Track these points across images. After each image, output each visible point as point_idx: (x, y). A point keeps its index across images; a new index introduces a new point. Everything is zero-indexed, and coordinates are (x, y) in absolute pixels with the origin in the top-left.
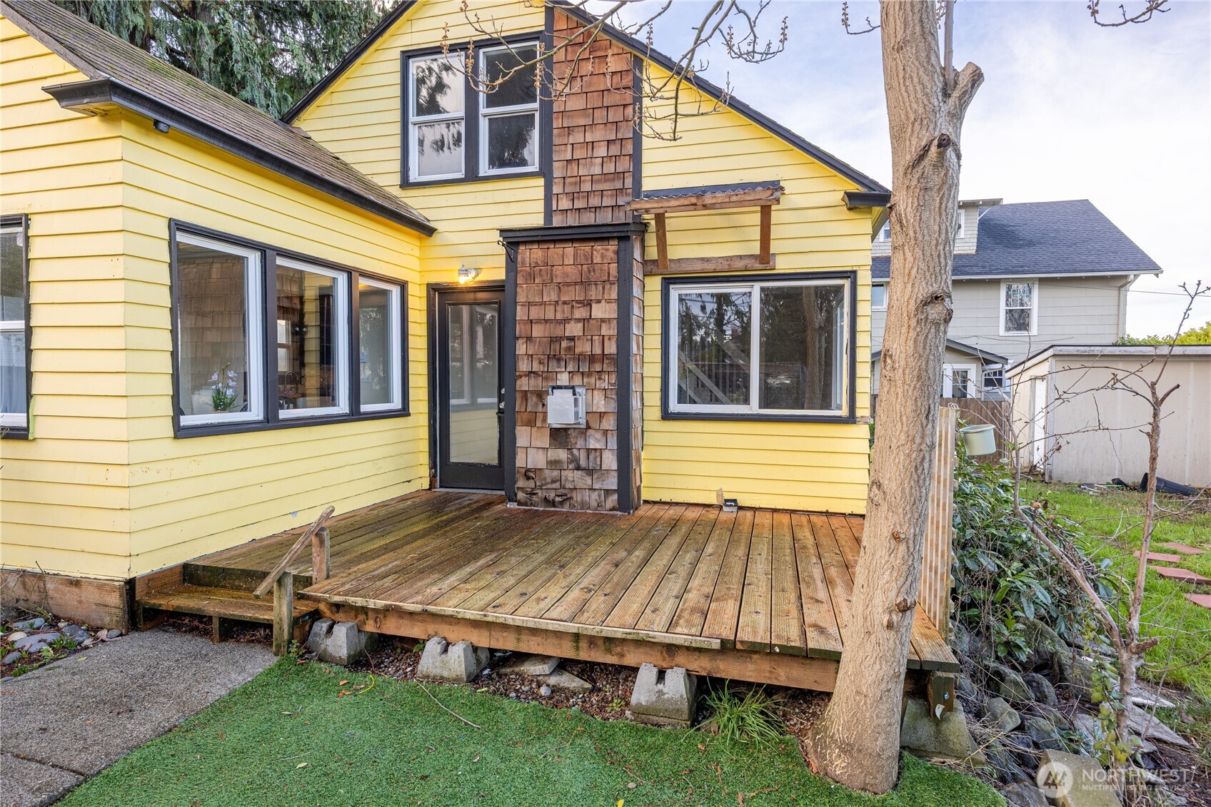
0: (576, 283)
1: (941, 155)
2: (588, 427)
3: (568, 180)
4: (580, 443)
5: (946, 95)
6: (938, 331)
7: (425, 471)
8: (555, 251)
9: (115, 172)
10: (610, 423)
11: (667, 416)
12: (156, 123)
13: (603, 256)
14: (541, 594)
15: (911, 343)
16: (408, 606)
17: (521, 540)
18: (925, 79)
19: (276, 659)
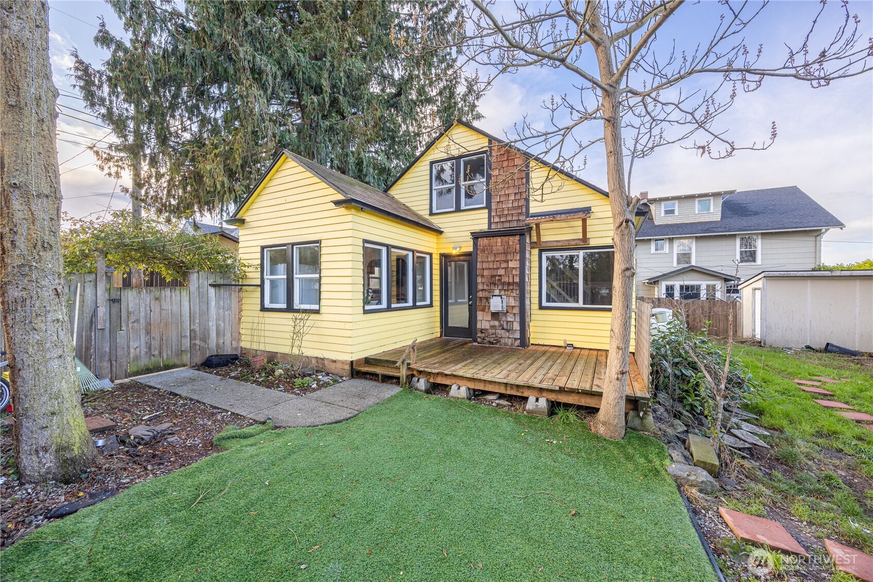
0: (502, 253)
1: (627, 225)
2: (507, 312)
3: (498, 210)
4: (504, 319)
5: (628, 205)
6: (629, 279)
7: (438, 330)
8: (493, 240)
9: (350, 226)
10: (516, 311)
11: (541, 307)
12: (362, 209)
13: (513, 242)
14: (492, 371)
15: (620, 283)
16: (447, 372)
17: (482, 355)
18: (621, 201)
19: (402, 389)
